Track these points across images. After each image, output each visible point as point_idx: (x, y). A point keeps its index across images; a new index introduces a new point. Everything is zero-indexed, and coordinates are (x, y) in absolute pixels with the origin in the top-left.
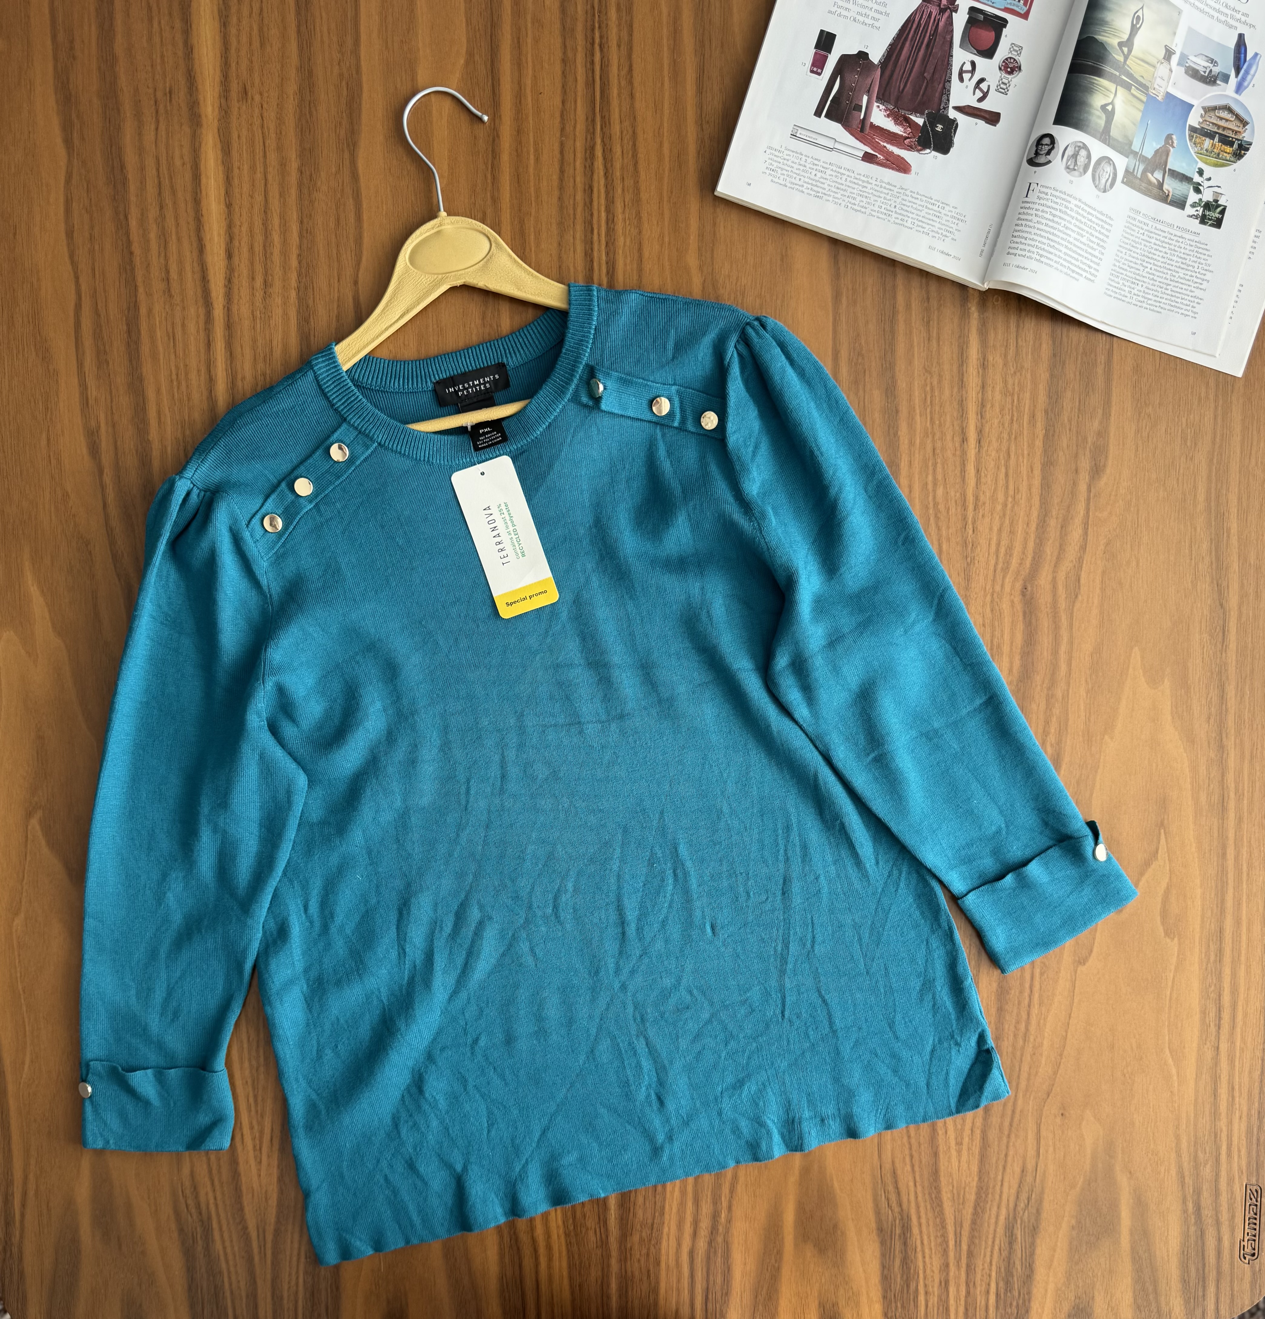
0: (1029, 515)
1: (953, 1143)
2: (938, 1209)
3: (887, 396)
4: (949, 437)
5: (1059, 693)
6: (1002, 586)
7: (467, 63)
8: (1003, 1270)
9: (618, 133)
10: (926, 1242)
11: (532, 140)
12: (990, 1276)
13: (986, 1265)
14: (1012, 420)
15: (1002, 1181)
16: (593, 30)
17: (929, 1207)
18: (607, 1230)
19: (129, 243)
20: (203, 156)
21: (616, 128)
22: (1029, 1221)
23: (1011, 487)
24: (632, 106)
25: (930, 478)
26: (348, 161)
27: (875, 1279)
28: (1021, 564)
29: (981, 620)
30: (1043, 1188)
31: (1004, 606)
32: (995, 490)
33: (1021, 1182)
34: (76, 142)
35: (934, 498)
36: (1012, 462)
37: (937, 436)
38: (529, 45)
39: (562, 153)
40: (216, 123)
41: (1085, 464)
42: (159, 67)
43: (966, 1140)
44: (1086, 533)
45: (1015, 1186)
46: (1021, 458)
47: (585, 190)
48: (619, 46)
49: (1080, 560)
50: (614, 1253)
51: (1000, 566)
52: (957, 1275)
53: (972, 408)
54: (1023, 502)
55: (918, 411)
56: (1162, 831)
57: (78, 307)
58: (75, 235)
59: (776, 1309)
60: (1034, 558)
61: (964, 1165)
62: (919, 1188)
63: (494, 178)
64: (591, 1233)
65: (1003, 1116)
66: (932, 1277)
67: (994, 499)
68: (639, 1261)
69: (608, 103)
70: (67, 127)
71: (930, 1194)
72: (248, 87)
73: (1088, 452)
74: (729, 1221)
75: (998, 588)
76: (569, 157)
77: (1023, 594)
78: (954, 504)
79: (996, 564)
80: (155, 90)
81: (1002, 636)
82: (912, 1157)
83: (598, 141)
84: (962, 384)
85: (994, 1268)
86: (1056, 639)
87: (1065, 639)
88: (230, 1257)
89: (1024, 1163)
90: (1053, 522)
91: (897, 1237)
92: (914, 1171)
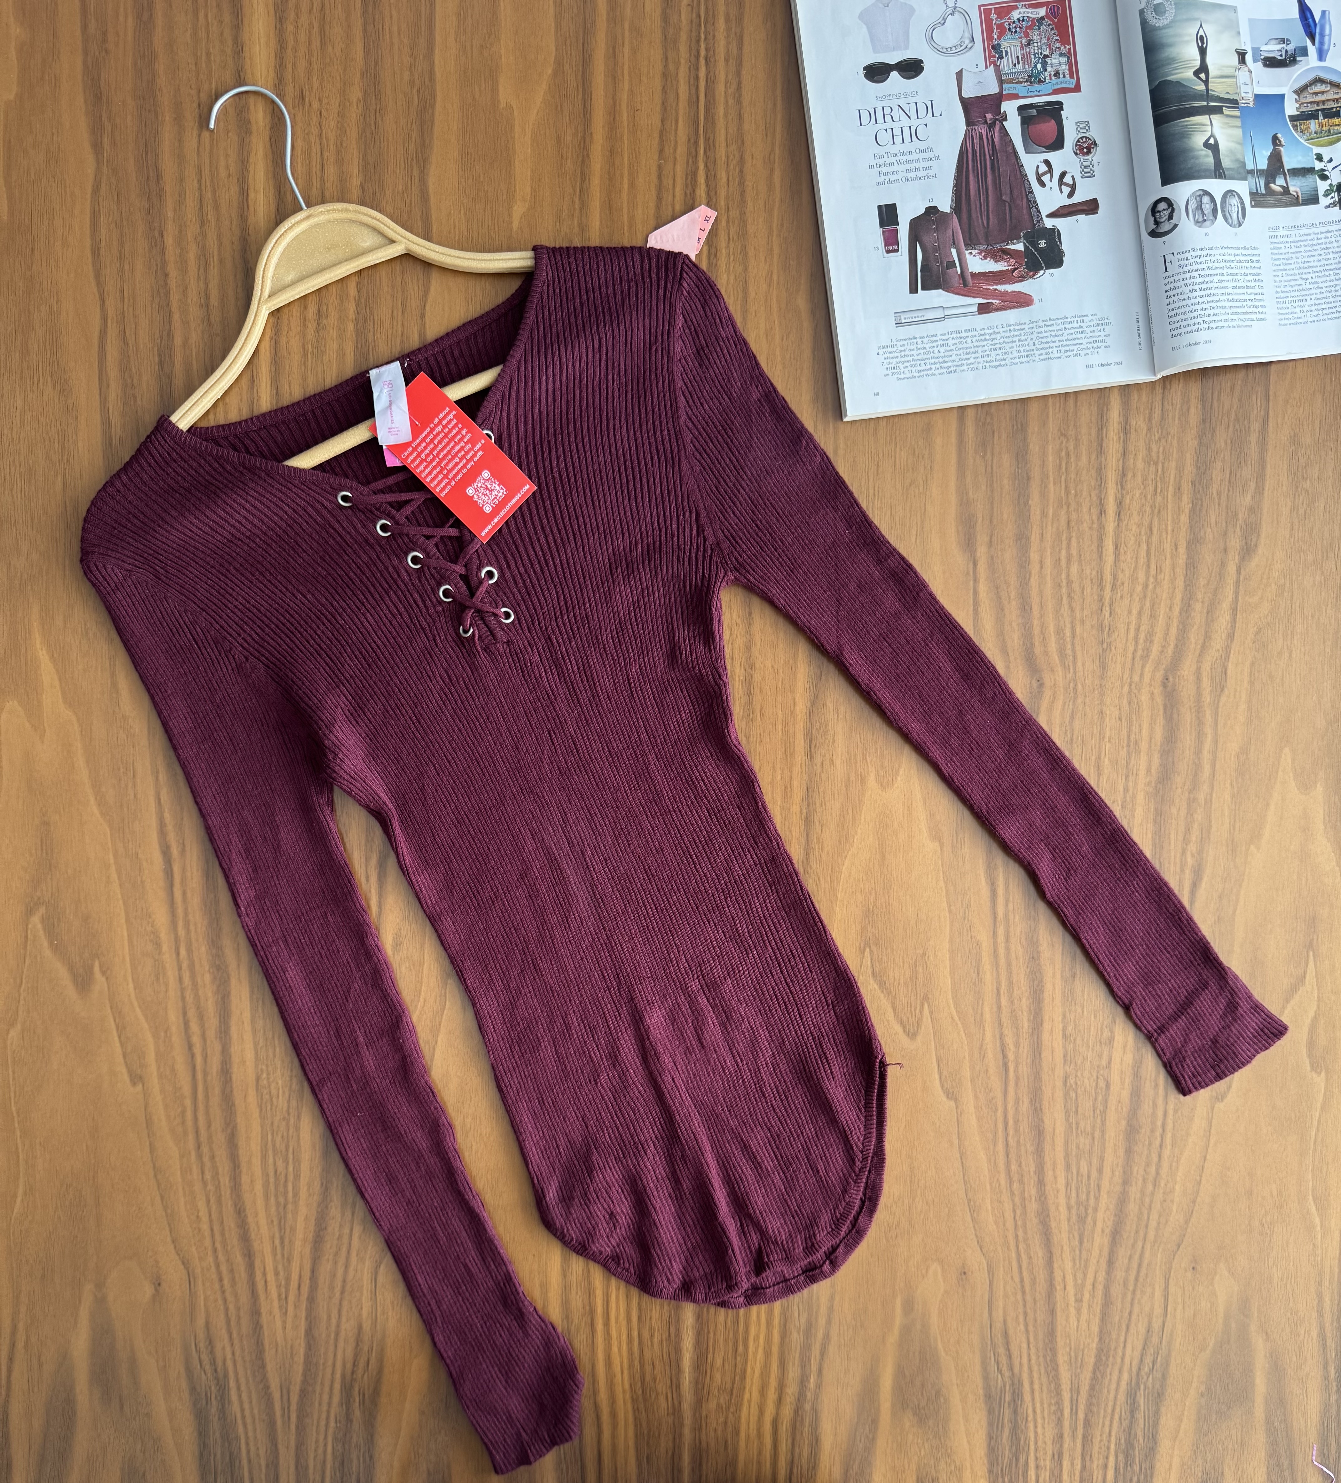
0: (1172, 598)
1: (1072, 1299)
2: (1053, 1373)
3: (1017, 460)
4: (1085, 509)
5: (1201, 797)
6: (1142, 675)
7: (555, 74)
8: (1123, 1441)
9: (724, 158)
10: (1038, 1411)
11: (626, 162)
12: (1108, 1448)
13: (1104, 1436)
14: (1155, 491)
15: (1125, 1342)
16: (698, 41)
17: (1043, 1371)
18: (680, 1395)
19: (164, 263)
20: (251, 168)
21: (721, 153)
22: (1153, 1387)
23: (1153, 566)
24: (740, 128)
25: (1064, 553)
26: (417, 180)
27: (981, 1451)
28: (1162, 651)
29: (1117, 713)
30: (1169, 1351)
31: (1143, 698)
32: (1136, 568)
33: (1145, 1344)
34: (106, 146)
35: (1068, 575)
36: (1155, 538)
37: (1073, 506)
38: (626, 56)
39: (659, 177)
40: (267, 133)
41: (1235, 542)
42: (204, 66)
43: (1087, 1296)
44: (1234, 620)
45: (1140, 1348)
46: (1164, 534)
48: (727, 60)
49: (1227, 649)
50: (688, 1421)
51: (1139, 653)
52: (1072, 1446)
53: (1111, 477)
54: (1166, 584)
55: (1051, 479)
56: (1311, 953)
57: (104, 333)
58: (103, 250)
60: (1176, 646)
61: (1084, 1325)
62: (1033, 1350)
63: (582, 202)
64: (662, 1399)
65: (1127, 1270)
66: (1044, 1449)
67: (1133, 579)
68: (715, 1430)
69: (714, 123)
70: (96, 129)
71: (1045, 1357)
72: (306, 93)
73: (1238, 529)
74: (819, 1386)
75: (1136, 678)
76: (668, 182)
77: (1164, 685)
78: (1089, 582)
79: (1135, 651)
80: (199, 91)
81: (1140, 731)
82: (1025, 1314)
83: (701, 166)
84: (1101, 450)
85: (1113, 1439)
86: (1200, 737)
87: (1209, 737)
88: (249, 1420)
89: (1150, 1322)
90: (1198, 607)
91: (1006, 1405)
92: (1027, 1331)
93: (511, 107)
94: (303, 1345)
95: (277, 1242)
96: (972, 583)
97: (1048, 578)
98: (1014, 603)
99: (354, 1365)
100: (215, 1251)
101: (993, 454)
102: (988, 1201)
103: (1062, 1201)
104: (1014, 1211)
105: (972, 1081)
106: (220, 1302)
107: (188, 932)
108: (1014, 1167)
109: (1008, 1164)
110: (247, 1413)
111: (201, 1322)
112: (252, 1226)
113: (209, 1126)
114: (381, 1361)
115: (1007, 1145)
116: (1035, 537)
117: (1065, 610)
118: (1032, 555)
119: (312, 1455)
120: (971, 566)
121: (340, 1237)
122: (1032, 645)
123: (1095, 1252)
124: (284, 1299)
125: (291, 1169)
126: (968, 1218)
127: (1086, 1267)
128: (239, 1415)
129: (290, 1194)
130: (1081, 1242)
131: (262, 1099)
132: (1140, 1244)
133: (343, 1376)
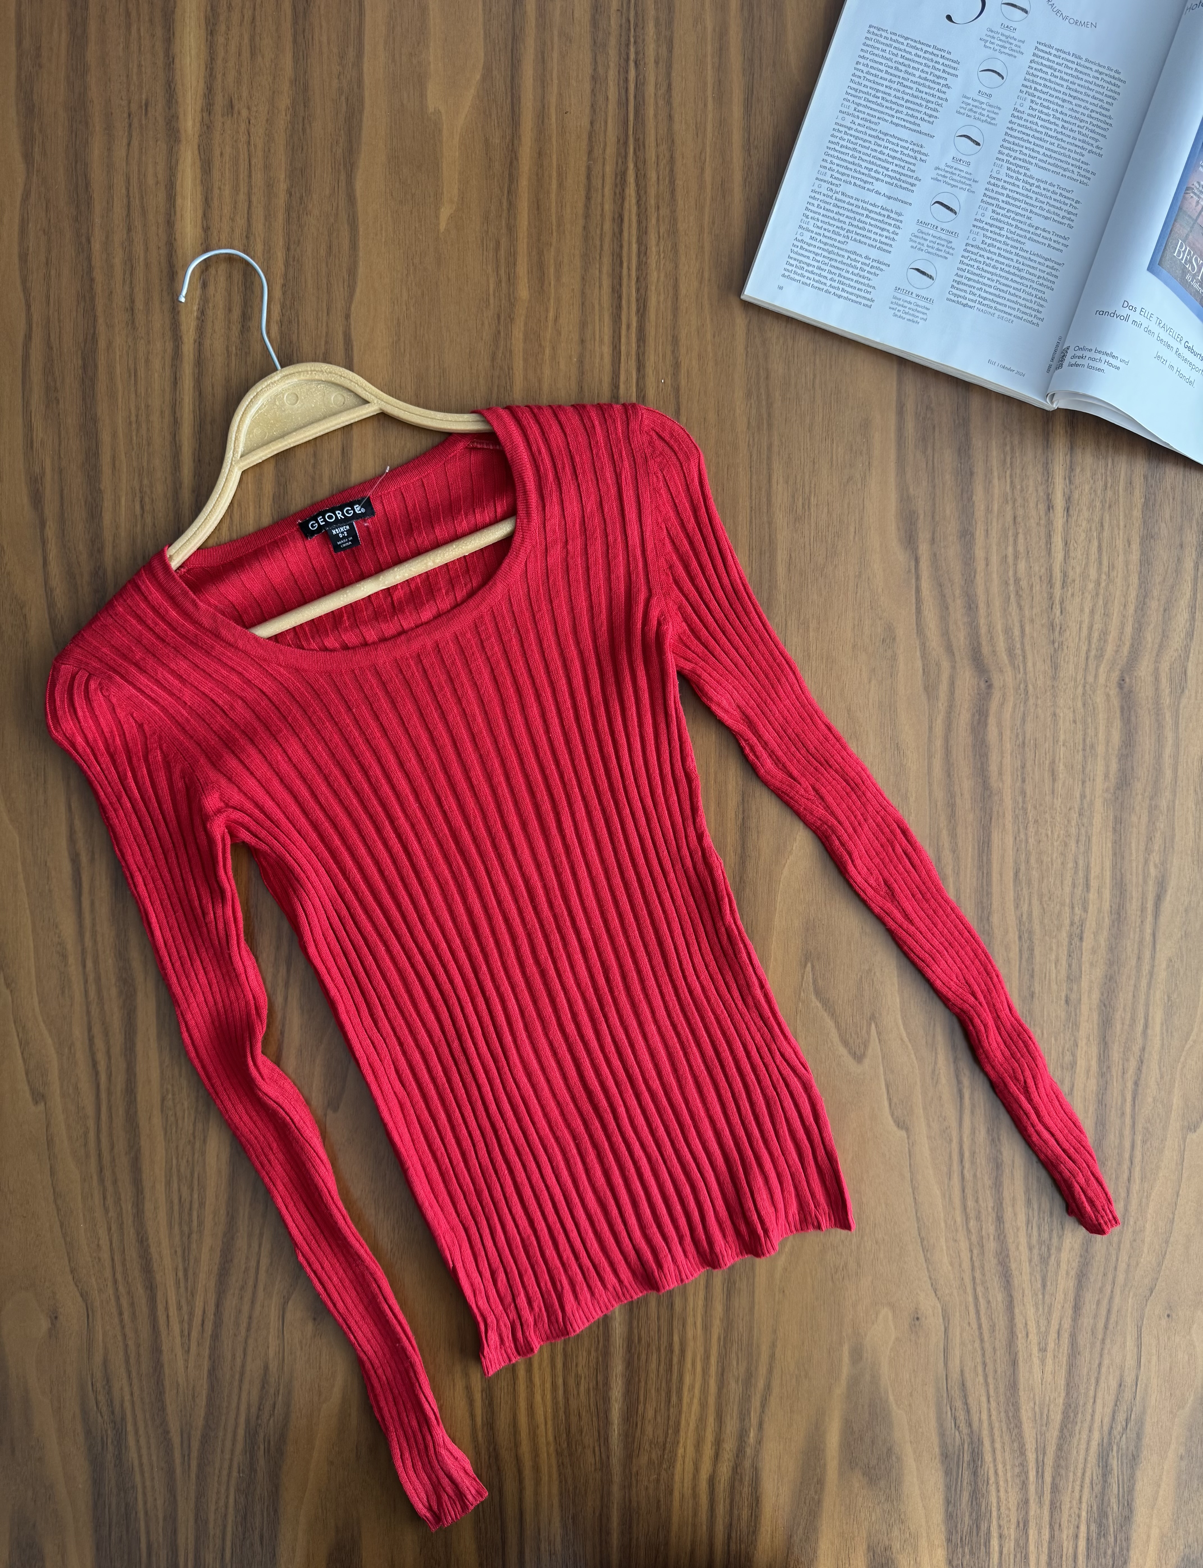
0: (1126, 595)
1: (1035, 1350)
2: (1016, 1431)
3: (960, 455)
4: (1032, 505)
5: (1164, 804)
6: (1096, 676)
7: (484, 78)
8: (1095, 1508)
9: (654, 157)
10: (1001, 1472)
11: (555, 163)
12: (1079, 1516)
13: (1075, 1503)
14: (1105, 486)
15: (1095, 1398)
16: (628, 45)
17: (1004, 1429)
18: (608, 1449)
19: (91, 268)
20: (179, 175)
21: (651, 152)
22: (1128, 1448)
23: (1106, 563)
24: (670, 129)
25: (1010, 549)
26: (344, 183)
27: (938, 1518)
28: (1117, 651)
29: (1071, 715)
30: (1144, 1408)
31: (1098, 700)
32: (1087, 565)
33: (1117, 1400)
34: (37, 156)
35: (1015, 573)
36: (1106, 534)
37: (1019, 501)
38: (555, 60)
39: (589, 178)
40: (196, 139)
41: (1192, 538)
42: (135, 78)
43: (1051, 1345)
44: (1193, 619)
45: (1112, 1404)
46: (1116, 530)
47: (614, 219)
48: (657, 62)
49: (1187, 649)
50: (617, 1478)
51: (1093, 653)
52: (1039, 1513)
53: (1058, 471)
54: (1119, 581)
57: (28, 337)
58: (30, 257)
59: (815, 1552)
60: (1132, 645)
61: (1048, 1377)
62: (993, 1404)
63: (510, 203)
64: (589, 1453)
65: (1096, 1317)
66: (1008, 1516)
67: (1085, 576)
68: (647, 1489)
69: (643, 124)
70: (28, 140)
71: (1006, 1412)
72: (235, 101)
74: (759, 1441)
75: (1090, 679)
76: (597, 182)
77: (1121, 687)
78: (1038, 580)
79: (1088, 651)
80: (130, 102)
81: (1096, 735)
82: (985, 1366)
83: (631, 165)
85: (1084, 1506)
86: (1160, 740)
87: (1170, 742)
88: (146, 1468)
89: (1122, 1376)
90: (1154, 604)
91: (965, 1465)
92: (987, 1384)
93: (440, 112)
94: (205, 1386)
95: (181, 1274)
96: (914, 581)
97: (995, 576)
98: (959, 601)
99: (259, 1409)
100: (115, 1282)
101: (934, 449)
102: (943, 1240)
103: (1023, 1240)
104: (971, 1251)
105: (925, 1109)
106: (120, 1338)
107: (95, 942)
108: (970, 1203)
109: (964, 1198)
110: (145, 1460)
111: (98, 1359)
112: (155, 1256)
113: (112, 1148)
114: (288, 1405)
115: (963, 1178)
116: (979, 534)
117: (1013, 608)
118: (977, 552)
119: (213, 1508)
120: (913, 563)
121: (247, 1270)
122: (979, 644)
123: (1060, 1296)
124: (186, 1336)
125: (196, 1196)
126: (922, 1259)
127: (1050, 1313)
128: (136, 1463)
129: (195, 1223)
130: (1044, 1286)
131: (167, 1121)
132: (1108, 1288)
133: (248, 1421)
